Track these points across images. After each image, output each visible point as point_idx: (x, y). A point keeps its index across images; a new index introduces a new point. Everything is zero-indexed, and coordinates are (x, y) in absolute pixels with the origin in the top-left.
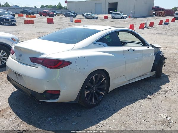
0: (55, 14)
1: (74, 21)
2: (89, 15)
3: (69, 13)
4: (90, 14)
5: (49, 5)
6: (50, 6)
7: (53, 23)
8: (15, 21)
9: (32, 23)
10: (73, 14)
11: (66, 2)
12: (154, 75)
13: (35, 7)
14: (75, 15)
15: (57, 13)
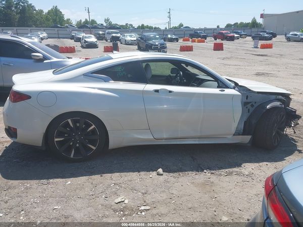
0: (236, 35)
1: (259, 46)
2: (296, 35)
3: (261, 33)
4: (298, 34)
5: (239, 23)
6: (241, 23)
7: (223, 50)
8: (166, 48)
9: (190, 51)
10: (266, 35)
11: (262, 16)
12: (248, 143)
13: (218, 27)
14: (271, 37)
15: (241, 35)
